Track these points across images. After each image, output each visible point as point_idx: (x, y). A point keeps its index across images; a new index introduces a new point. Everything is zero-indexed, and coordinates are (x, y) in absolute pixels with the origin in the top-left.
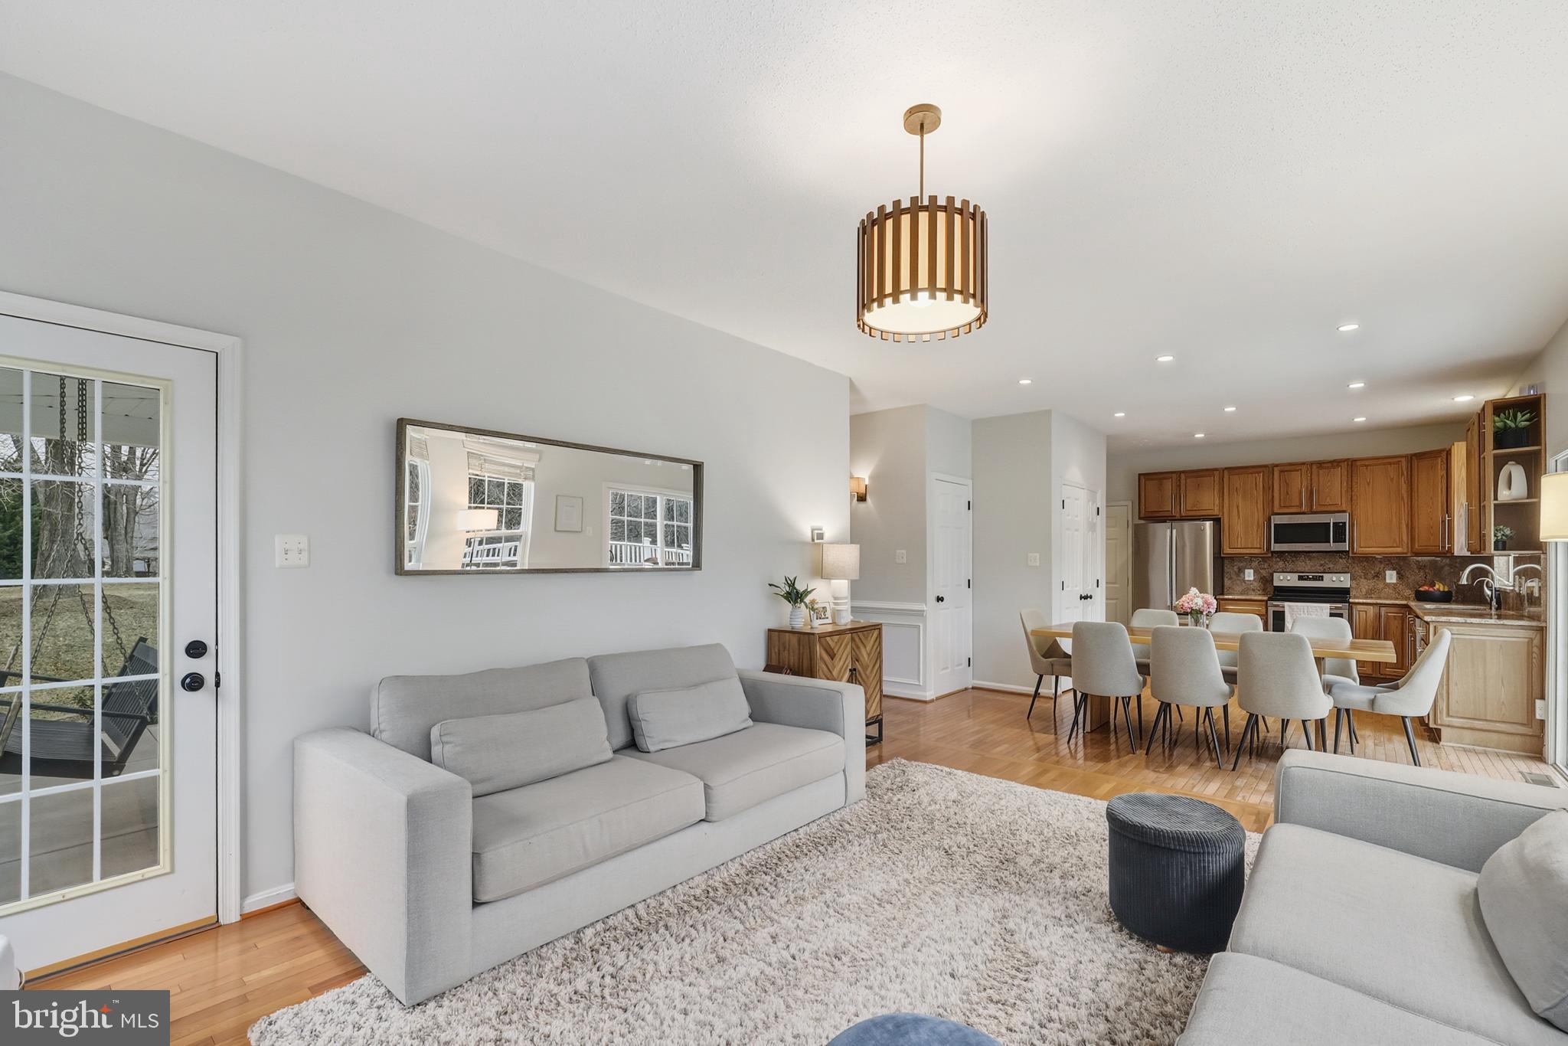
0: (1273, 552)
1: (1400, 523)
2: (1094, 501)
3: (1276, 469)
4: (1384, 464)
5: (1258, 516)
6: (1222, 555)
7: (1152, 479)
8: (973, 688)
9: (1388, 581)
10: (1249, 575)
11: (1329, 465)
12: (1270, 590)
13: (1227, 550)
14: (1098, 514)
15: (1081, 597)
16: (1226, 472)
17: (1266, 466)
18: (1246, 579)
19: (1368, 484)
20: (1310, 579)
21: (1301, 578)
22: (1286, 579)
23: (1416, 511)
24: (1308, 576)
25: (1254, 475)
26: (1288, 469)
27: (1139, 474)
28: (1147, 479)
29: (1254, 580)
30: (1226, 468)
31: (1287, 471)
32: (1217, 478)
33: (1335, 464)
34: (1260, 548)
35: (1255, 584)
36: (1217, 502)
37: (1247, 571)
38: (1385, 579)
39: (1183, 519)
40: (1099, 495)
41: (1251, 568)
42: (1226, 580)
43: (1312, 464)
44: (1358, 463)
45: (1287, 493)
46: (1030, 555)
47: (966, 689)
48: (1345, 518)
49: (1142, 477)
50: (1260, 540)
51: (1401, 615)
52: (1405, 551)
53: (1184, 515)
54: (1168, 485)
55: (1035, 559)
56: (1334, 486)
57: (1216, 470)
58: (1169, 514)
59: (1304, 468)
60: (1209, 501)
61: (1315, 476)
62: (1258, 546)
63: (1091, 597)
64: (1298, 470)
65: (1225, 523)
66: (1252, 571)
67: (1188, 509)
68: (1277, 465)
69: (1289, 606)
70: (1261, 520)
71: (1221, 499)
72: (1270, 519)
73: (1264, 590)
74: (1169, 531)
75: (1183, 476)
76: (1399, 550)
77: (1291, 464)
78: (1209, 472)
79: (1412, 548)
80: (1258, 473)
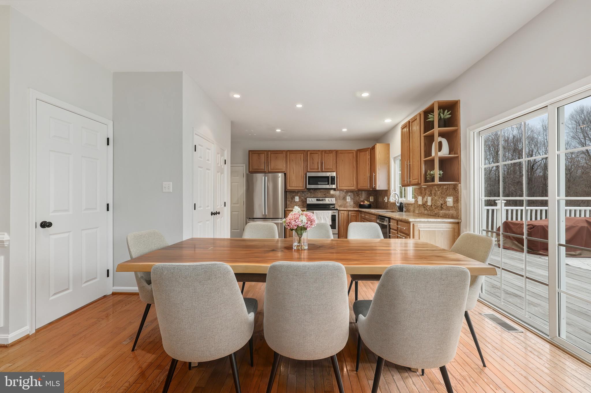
0: (307, 189)
1: (353, 177)
2: (222, 155)
3: (308, 152)
4: (348, 153)
5: (301, 173)
6: (286, 190)
7: (255, 153)
8: (114, 294)
9: (347, 201)
10: (297, 199)
11: (329, 152)
12: (305, 205)
13: (289, 188)
14: (225, 164)
15: (212, 214)
16: (288, 152)
17: (304, 151)
18: (296, 201)
19: (342, 161)
20: (321, 200)
21: (317, 200)
22: (311, 201)
23: (359, 172)
24: (320, 199)
25: (300, 154)
26: (313, 152)
27: (249, 151)
28: (253, 154)
29: (299, 201)
30: (288, 151)
31: (313, 154)
32: (284, 155)
33: (331, 152)
34: (302, 187)
35: (299, 203)
36: (284, 166)
37: (296, 197)
38: (346, 200)
39: (269, 172)
40: (226, 152)
41: (298, 196)
42: (287, 201)
43: (322, 151)
44: (339, 152)
45: (313, 163)
46: (164, 183)
47: (105, 297)
48: (334, 174)
49: (250, 152)
50: (302, 184)
51: (355, 214)
52: (355, 188)
53: (270, 171)
54: (263, 156)
55: (168, 186)
56: (330, 161)
57: (284, 151)
58: (263, 171)
59: (319, 153)
60: (281, 164)
61: (323, 156)
62: (301, 186)
63: (219, 213)
64: (317, 153)
65: (288, 175)
66: (298, 197)
67: (272, 168)
68: (309, 151)
69: (316, 212)
70: (303, 175)
71: (286, 164)
72: (306, 174)
73: (303, 205)
74: (264, 177)
75: (269, 153)
76: (353, 188)
77: (314, 151)
78: (281, 152)
79: (357, 187)
80: (302, 153)
